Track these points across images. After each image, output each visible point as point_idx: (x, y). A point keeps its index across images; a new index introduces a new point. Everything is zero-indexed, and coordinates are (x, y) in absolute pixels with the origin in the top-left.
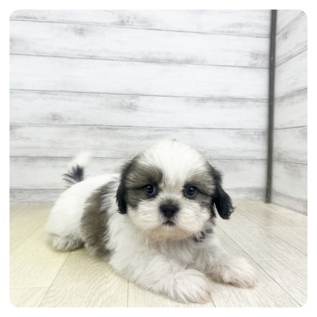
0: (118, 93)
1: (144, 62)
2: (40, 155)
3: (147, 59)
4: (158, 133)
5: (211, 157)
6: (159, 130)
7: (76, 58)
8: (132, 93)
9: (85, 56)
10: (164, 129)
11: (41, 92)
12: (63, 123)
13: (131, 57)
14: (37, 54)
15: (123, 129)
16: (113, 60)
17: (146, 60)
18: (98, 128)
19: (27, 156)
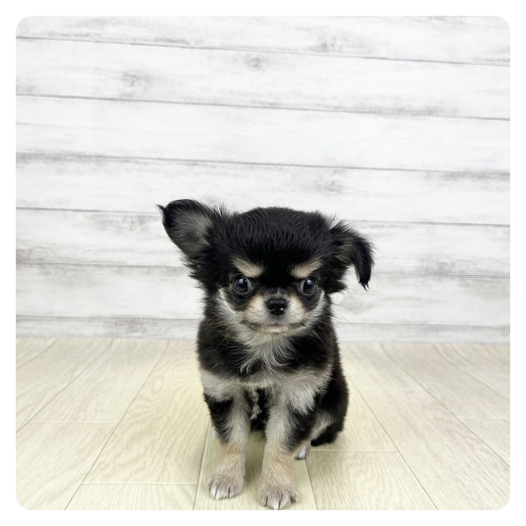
0: (313, 164)
1: (357, 112)
3: (363, 109)
4: (376, 231)
5: (462, 272)
6: (378, 226)
7: (247, 107)
8: (335, 165)
9: (263, 103)
10: (385, 224)
11: (191, 162)
13: (336, 104)
14: (186, 102)
16: (306, 110)
17: (360, 110)
19: (167, 265)
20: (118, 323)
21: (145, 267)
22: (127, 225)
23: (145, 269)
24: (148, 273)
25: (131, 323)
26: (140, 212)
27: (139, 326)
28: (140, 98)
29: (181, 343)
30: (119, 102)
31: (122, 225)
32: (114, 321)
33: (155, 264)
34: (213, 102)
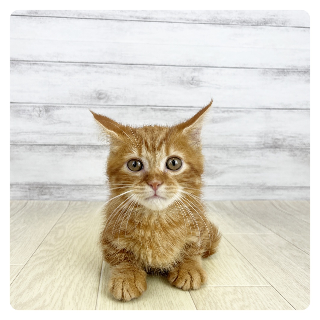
0: (178, 64)
1: (210, 24)
2: (83, 143)
3: (215, 21)
4: (226, 115)
5: (291, 145)
6: (227, 111)
7: (126, 20)
8: (194, 64)
9: (138, 18)
10: (233, 109)
12: (110, 103)
13: (194, 18)
14: (80, 17)
15: (182, 110)
16: (172, 22)
17: (213, 22)
18: (152, 109)
19: (67, 144)
20: (31, 188)
21: (50, 145)
22: (36, 113)
23: (51, 147)
24: (53, 150)
25: (41, 188)
26: (45, 103)
27: (47, 191)
28: (44, 15)
29: (79, 203)
30: (27, 17)
31: (32, 113)
32: (28, 187)
33: (58, 143)
34: (100, 17)
